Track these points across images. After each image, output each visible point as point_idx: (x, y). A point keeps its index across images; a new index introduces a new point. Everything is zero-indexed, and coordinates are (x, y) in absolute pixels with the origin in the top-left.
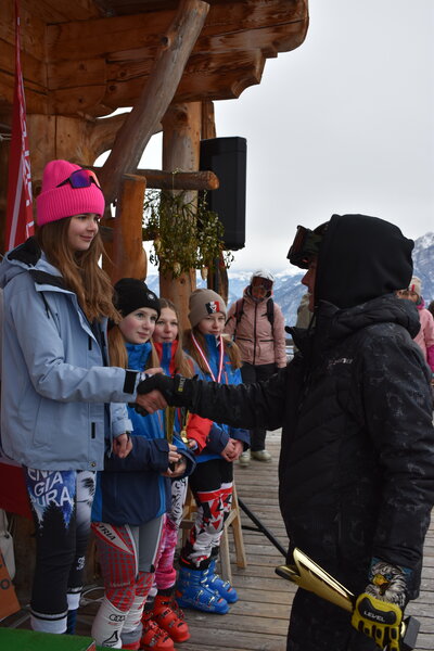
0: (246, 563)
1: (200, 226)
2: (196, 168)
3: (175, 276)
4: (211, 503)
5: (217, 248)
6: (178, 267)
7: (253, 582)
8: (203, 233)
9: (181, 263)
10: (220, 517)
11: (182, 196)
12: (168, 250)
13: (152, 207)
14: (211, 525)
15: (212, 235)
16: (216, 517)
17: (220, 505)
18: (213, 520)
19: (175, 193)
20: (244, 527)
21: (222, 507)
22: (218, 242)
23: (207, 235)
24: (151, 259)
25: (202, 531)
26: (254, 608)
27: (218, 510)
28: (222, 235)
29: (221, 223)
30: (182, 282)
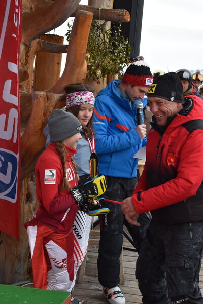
2: (111, 7)
6: (99, 73)
8: (117, 51)
9: (101, 70)
11: (104, 24)
15: (123, 53)
19: (101, 22)
23: (119, 52)
26: (136, 299)
28: (130, 53)
29: (130, 45)
30: (98, 83)
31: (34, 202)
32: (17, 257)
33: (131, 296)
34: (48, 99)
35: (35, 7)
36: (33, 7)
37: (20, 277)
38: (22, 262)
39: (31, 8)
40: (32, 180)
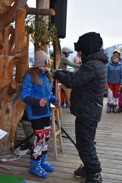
0: (63, 149)
1: (49, 29)
2: (48, 7)
3: (39, 47)
4: (40, 135)
5: (54, 37)
6: (40, 44)
7: (65, 156)
8: (49, 32)
9: (41, 42)
10: (44, 140)
11: (42, 18)
12: (36, 37)
13: (31, 21)
14: (40, 143)
15: (53, 32)
16: (42, 140)
17: (44, 135)
18: (41, 141)
19: (40, 16)
20: (62, 137)
21: (45, 136)
22: (55, 35)
23: (51, 32)
24: (31, 41)
25: (37, 145)
26: (64, 164)
27: (43, 137)
28: (56, 32)
29: (56, 28)
30: (42, 49)
31: (11, 114)
32: (3, 143)
33: (61, 163)
34: (5, 59)
35: (6, 10)
36: (5, 10)
37: (5, 153)
38: (6, 145)
39: (4, 11)
40: (10, 102)
